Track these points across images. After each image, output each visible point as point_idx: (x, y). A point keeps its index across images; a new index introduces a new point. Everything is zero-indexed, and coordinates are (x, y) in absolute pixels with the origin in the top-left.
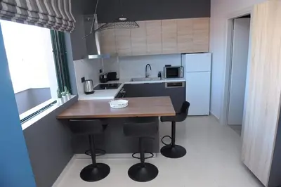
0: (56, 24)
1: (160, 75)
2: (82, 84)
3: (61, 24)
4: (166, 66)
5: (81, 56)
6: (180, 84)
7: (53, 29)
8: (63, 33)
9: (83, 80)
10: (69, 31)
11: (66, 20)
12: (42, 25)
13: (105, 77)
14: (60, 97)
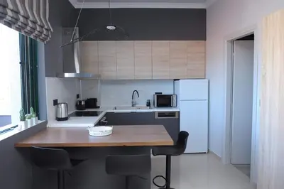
0: (29, 28)
1: (149, 104)
2: (54, 108)
3: (34, 29)
4: (156, 93)
5: (56, 72)
6: (173, 114)
7: (23, 33)
8: (35, 41)
9: (56, 103)
10: (43, 40)
11: (42, 27)
12: (9, 24)
13: (83, 103)
14: (23, 119)
